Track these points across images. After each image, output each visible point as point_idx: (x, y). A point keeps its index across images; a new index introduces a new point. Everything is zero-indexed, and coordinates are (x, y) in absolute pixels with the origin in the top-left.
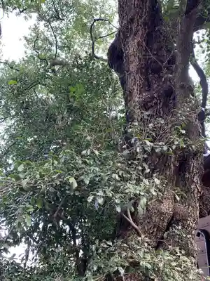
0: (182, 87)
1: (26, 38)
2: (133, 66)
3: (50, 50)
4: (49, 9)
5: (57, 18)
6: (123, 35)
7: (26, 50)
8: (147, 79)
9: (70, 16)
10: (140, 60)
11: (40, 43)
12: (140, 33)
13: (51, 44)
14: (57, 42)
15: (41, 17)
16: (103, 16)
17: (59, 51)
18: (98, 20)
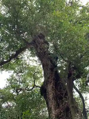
0: (73, 107)
1: (7, 79)
2: (51, 96)
3: (17, 84)
4: (18, 69)
5: (21, 72)
6: (46, 83)
7: (7, 83)
8: (57, 102)
9: (26, 71)
10: (53, 94)
11: (13, 81)
12: (52, 82)
13: (18, 81)
14: (20, 80)
15: (15, 72)
16: (38, 71)
17: (20, 84)
18: (36, 72)
